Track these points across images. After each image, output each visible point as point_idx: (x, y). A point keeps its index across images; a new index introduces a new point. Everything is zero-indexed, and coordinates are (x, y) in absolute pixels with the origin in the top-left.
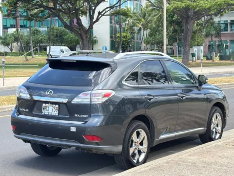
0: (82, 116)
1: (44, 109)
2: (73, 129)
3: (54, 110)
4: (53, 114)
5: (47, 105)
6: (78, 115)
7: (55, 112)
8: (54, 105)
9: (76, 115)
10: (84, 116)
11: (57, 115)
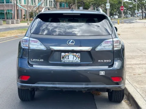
0: (105, 61)
1: (63, 57)
2: (102, 73)
3: (75, 58)
4: (74, 62)
5: (67, 54)
6: (102, 61)
7: (77, 60)
8: (75, 54)
9: (99, 61)
10: (107, 61)
11: (80, 62)
